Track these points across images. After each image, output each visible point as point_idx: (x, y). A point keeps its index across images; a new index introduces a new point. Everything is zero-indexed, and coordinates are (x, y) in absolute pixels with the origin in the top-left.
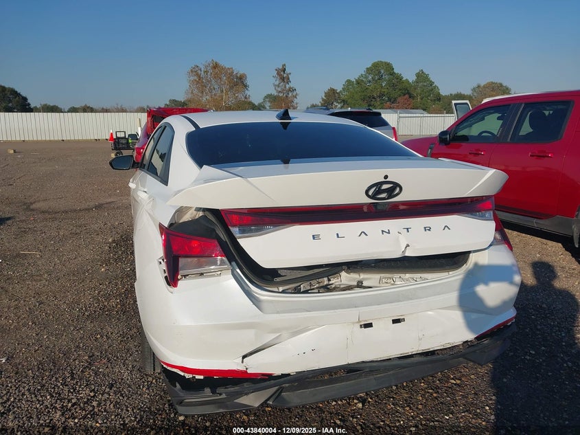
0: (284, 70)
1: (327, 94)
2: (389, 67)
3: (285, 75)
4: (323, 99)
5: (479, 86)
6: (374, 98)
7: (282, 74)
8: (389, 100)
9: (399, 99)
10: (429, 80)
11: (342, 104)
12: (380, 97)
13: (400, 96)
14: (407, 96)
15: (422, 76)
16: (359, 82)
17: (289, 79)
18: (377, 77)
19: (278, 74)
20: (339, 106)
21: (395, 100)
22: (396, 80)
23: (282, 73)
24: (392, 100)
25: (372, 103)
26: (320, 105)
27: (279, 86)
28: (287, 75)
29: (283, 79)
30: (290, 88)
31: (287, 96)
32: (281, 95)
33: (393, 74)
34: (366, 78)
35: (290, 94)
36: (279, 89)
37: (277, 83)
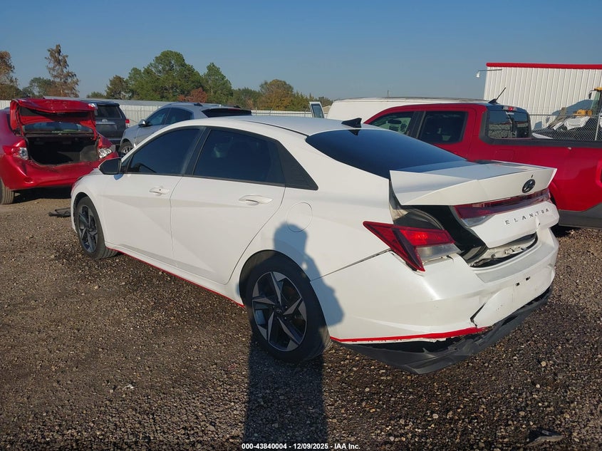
0: (59, 52)
1: (113, 83)
2: (179, 58)
3: (60, 58)
4: (108, 87)
5: (266, 83)
6: (166, 89)
7: (57, 57)
8: (182, 92)
9: (193, 92)
10: (220, 74)
11: (130, 94)
12: (172, 88)
13: (194, 88)
14: (200, 89)
15: (213, 70)
16: (148, 72)
17: (66, 62)
18: (167, 68)
19: (51, 55)
20: (127, 96)
21: (189, 92)
22: (189, 72)
23: (57, 55)
24: (186, 92)
25: (165, 94)
26: (105, 94)
27: (54, 70)
28: (64, 57)
29: (58, 62)
30: (68, 73)
31: (65, 82)
32: (57, 80)
33: (183, 65)
34: (156, 67)
35: (69, 80)
36: (55, 73)
37: (52, 65)
